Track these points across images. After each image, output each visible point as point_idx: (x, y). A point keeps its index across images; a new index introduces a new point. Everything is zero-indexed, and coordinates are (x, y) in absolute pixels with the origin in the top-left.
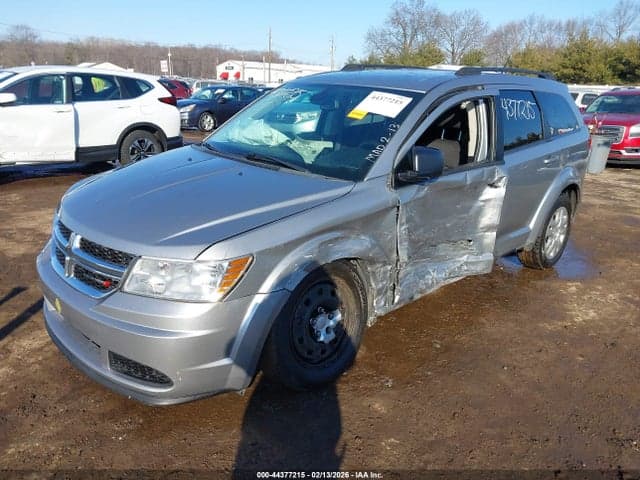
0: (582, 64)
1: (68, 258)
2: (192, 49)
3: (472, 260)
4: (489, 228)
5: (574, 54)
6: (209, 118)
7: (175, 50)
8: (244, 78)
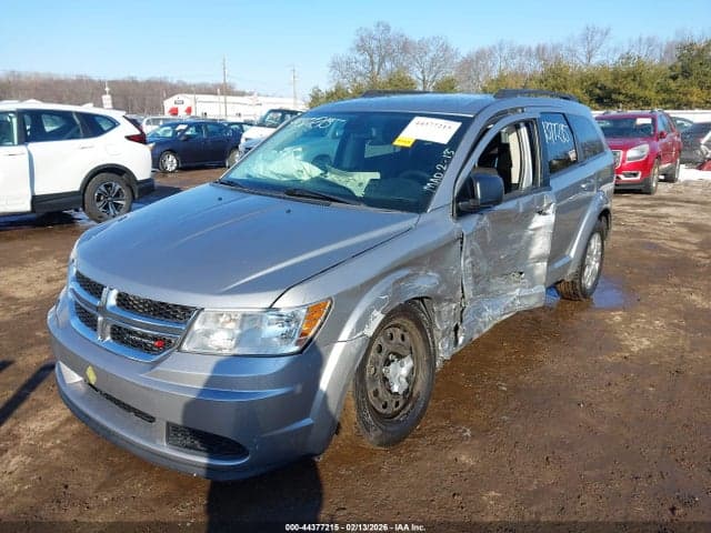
0: (559, 89)
1: (100, 319)
2: (135, 83)
3: (525, 294)
4: (540, 258)
5: (550, 80)
6: (171, 157)
7: (113, 84)
8: (198, 112)
